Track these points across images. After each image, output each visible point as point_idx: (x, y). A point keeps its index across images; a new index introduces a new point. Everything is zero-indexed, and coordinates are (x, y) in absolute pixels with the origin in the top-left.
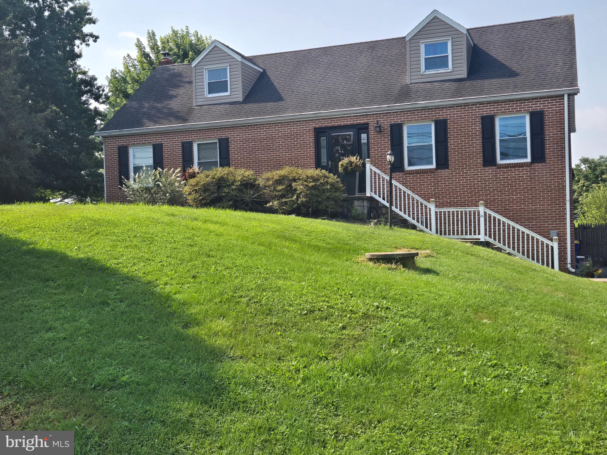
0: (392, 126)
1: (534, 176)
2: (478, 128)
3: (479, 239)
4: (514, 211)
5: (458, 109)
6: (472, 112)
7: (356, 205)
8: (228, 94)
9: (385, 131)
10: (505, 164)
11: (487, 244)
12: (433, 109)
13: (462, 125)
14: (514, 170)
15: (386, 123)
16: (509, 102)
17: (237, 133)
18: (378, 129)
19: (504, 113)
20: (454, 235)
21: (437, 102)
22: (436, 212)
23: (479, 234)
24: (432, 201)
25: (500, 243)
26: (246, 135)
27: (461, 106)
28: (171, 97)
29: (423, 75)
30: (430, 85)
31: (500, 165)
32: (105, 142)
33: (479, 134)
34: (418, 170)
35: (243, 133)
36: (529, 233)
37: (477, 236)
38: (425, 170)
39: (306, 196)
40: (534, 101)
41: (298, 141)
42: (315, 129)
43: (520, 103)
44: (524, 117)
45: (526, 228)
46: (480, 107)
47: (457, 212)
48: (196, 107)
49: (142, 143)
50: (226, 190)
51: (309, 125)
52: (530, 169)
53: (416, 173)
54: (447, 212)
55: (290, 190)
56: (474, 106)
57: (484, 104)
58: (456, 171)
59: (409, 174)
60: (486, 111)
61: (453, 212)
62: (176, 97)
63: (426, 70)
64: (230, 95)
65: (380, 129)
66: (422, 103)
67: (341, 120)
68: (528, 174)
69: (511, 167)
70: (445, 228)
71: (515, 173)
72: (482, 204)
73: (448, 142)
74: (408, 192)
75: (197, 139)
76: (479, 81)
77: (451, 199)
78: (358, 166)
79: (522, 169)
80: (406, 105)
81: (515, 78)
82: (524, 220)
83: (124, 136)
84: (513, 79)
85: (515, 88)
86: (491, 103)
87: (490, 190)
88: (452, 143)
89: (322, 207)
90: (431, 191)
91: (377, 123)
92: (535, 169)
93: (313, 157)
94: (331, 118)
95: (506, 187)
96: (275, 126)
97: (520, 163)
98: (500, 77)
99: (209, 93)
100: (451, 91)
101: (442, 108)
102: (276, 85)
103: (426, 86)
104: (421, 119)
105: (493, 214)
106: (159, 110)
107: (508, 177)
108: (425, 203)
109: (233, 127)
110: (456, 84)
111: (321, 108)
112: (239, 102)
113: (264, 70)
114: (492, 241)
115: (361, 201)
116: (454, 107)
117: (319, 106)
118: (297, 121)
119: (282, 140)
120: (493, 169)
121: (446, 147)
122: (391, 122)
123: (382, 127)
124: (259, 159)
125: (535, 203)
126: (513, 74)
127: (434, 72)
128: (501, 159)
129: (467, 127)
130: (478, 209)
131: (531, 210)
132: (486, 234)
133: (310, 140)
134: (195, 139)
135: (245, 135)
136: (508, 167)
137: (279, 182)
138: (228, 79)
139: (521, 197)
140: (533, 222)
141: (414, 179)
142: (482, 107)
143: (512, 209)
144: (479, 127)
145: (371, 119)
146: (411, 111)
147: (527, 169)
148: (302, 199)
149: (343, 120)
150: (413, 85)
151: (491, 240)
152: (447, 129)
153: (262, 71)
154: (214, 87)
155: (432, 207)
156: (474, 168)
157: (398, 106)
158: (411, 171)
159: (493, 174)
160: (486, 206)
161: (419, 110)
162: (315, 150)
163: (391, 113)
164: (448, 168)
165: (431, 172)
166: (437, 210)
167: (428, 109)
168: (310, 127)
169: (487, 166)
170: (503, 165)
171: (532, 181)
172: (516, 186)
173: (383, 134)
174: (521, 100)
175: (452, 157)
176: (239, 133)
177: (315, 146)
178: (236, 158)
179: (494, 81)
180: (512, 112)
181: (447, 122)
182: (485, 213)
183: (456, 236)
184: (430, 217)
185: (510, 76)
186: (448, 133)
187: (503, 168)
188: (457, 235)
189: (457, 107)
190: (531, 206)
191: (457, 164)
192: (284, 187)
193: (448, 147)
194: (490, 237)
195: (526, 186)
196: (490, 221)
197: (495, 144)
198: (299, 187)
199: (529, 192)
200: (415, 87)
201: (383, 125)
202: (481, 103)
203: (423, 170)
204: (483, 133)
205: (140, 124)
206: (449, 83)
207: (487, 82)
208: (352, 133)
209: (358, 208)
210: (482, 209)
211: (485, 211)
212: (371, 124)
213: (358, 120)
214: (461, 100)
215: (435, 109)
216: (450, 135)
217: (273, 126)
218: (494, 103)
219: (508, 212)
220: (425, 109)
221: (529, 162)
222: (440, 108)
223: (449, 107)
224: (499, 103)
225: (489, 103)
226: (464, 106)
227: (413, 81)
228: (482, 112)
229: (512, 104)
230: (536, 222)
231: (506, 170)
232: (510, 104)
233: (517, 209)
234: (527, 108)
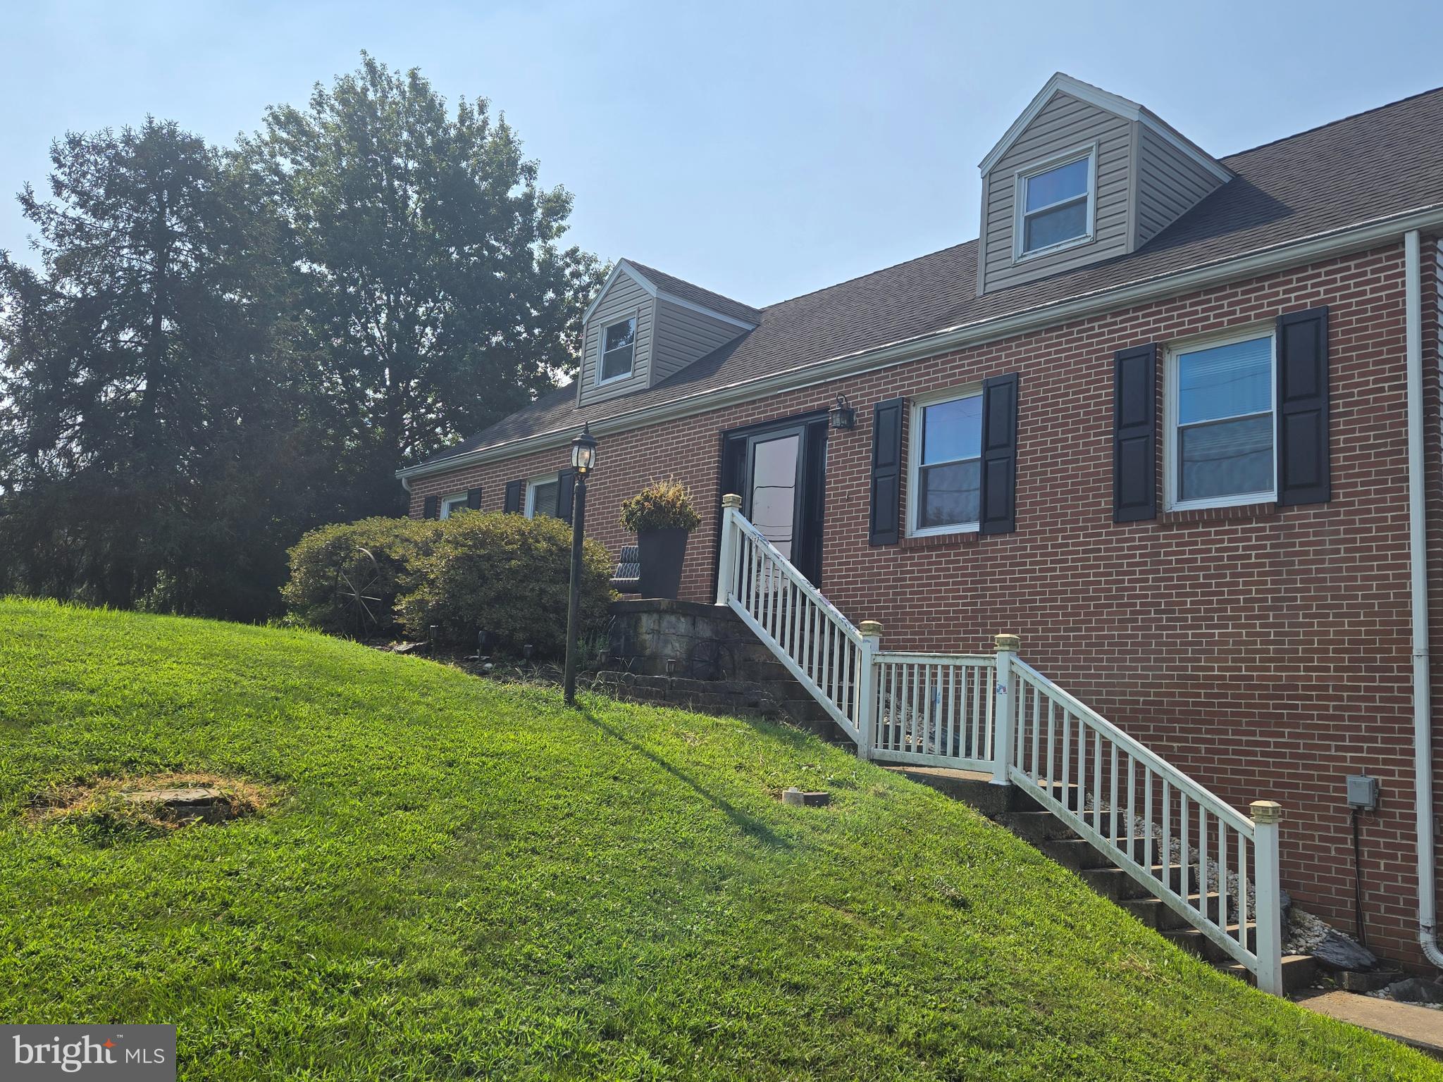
0: (880, 410)
1: (1287, 554)
2: (1106, 395)
4: (1211, 686)
5: (1051, 338)
9: (862, 427)
10: (1190, 513)
12: (981, 346)
13: (1059, 389)
14: (1217, 533)
15: (864, 401)
16: (1207, 292)
18: (838, 419)
19: (1191, 335)
21: (981, 325)
27: (1060, 328)
31: (1173, 515)
33: (1107, 412)
40: (1295, 277)
41: (688, 467)
42: (722, 434)
43: (1244, 292)
44: (1260, 341)
46: (1115, 323)
51: (711, 424)
52: (1272, 529)
53: (928, 548)
56: (1097, 324)
57: (1127, 312)
58: (1036, 540)
59: (912, 550)
60: (1133, 333)
63: (1025, 249)
65: (851, 422)
66: (950, 331)
67: (773, 404)
68: (1264, 547)
71: (1219, 543)
73: (1016, 448)
79: (1244, 531)
82: (1248, 724)
83: (435, 476)
86: (1148, 305)
88: (1027, 450)
91: (840, 404)
94: (754, 402)
95: (1189, 594)
101: (1006, 340)
104: (952, 383)
107: (1195, 560)
116: (1039, 333)
119: (661, 467)
120: (1146, 530)
121: (1011, 463)
122: (880, 399)
123: (858, 416)
125: (1290, 660)
128: (1182, 497)
129: (1074, 394)
131: (1275, 687)
133: (711, 463)
139: (1240, 634)
141: (923, 565)
142: (1122, 322)
143: (1205, 677)
144: (1107, 390)
146: (928, 359)
147: (1263, 529)
151: (1029, 783)
152: (1018, 404)
156: (1086, 528)
157: (891, 346)
159: (1145, 547)
161: (946, 355)
162: (719, 490)
163: (877, 371)
164: (1012, 529)
165: (966, 545)
167: (965, 349)
168: (713, 429)
169: (1128, 522)
170: (1181, 515)
171: (1279, 573)
172: (1222, 593)
173: (859, 434)
174: (1249, 282)
175: (1027, 494)
177: (720, 478)
180: (1215, 331)
181: (1018, 382)
182: (1014, 676)
186: (1018, 418)
187: (1181, 526)
189: (1047, 331)
190: (1276, 669)
191: (1039, 517)
193: (1016, 462)
195: (1258, 592)
199: (1267, 617)
201: (858, 411)
202: (1118, 309)
210: (1002, 661)
213: (807, 403)
215: (987, 344)
216: (1022, 425)
218: (1157, 303)
219: (1193, 686)
220: (963, 351)
221: (1271, 504)
222: (1003, 340)
223: (1027, 335)
224: (1172, 300)
225: (1139, 304)
226: (1068, 325)
228: (1120, 338)
229: (1217, 299)
230: (1291, 735)
231: (1190, 535)
232: (1209, 301)
233: (1223, 678)
234: (1269, 304)
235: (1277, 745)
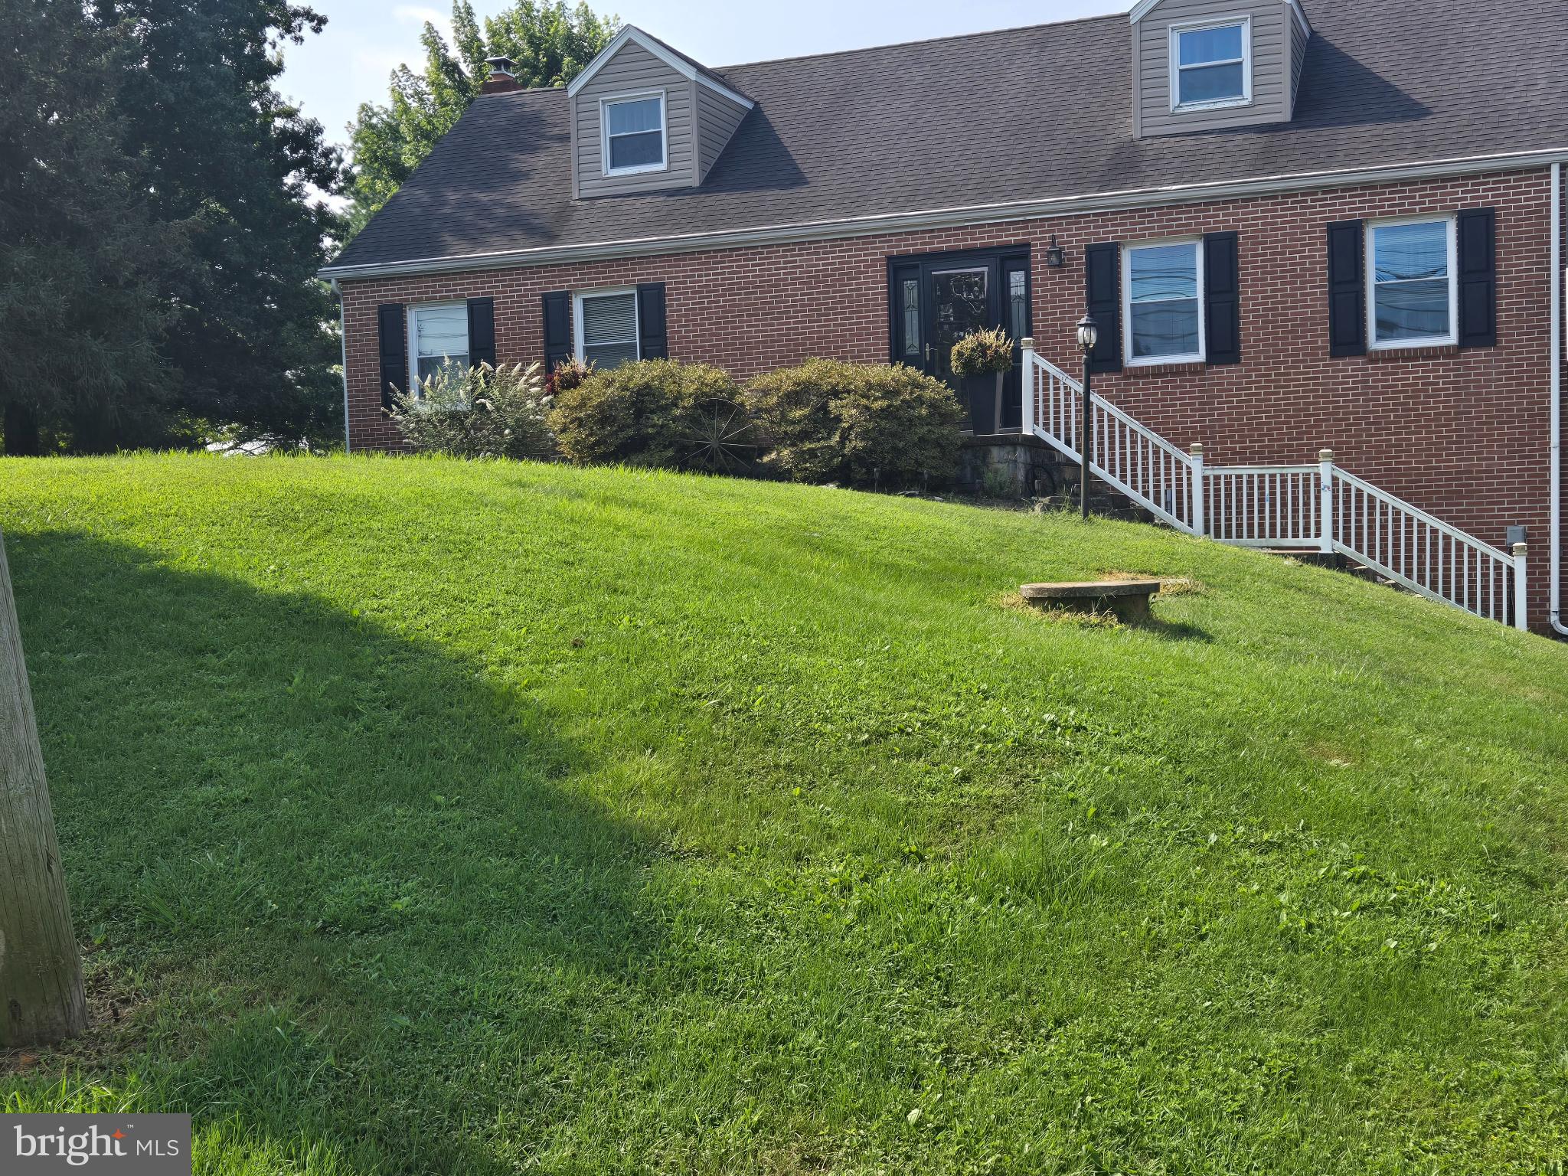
0: (1091, 251)
1: (1465, 382)
2: (1320, 256)
3: (1318, 548)
4: (1411, 475)
5: (1268, 205)
6: (1304, 214)
7: (996, 460)
8: (661, 167)
9: (1072, 265)
10: (1389, 351)
11: (1338, 562)
12: (1199, 204)
13: (1277, 247)
14: (1413, 366)
15: (1076, 242)
16: (1402, 185)
17: (686, 271)
18: (1054, 259)
19: (1389, 215)
20: (1253, 537)
21: (1211, 187)
22: (1206, 478)
23: (1318, 535)
24: (1197, 449)
25: (1374, 558)
26: (709, 275)
27: (1276, 197)
28: (519, 176)
29: (1173, 115)
30: (1193, 143)
31: (1376, 352)
32: (344, 294)
33: (1322, 270)
34: (1159, 367)
35: (701, 270)
36: (1449, 532)
37: (1312, 541)
38: (1178, 365)
39: (864, 435)
40: (1469, 182)
41: (844, 291)
42: (890, 258)
43: (1432, 189)
44: (1443, 225)
45: (1441, 519)
46: (1326, 199)
47: (1261, 476)
48: (579, 203)
49: (441, 297)
50: (657, 420)
51: (872, 248)
52: (1454, 364)
53: (1154, 376)
54: (1234, 477)
55: (824, 420)
56: (1309, 198)
57: (1336, 191)
58: (1260, 370)
59: (1136, 377)
60: (1342, 211)
61: (1251, 476)
62: (525, 175)
63: (1182, 100)
64: (668, 171)
65: (1059, 260)
66: (1172, 189)
67: (958, 235)
68: (1449, 376)
69: (1405, 359)
70: (1228, 519)
71: (1416, 373)
72: (1326, 455)
73: (1238, 294)
74: (1133, 424)
75: (583, 285)
76: (1325, 131)
77: (1245, 442)
78: (1001, 357)
79: (1434, 365)
80: (1130, 194)
81: (1419, 123)
82: (1437, 499)
83: (393, 279)
84: (1415, 123)
85: (1420, 148)
86: (1355, 189)
87: (1349, 419)
88: (1249, 296)
89: (902, 464)
90: (1192, 422)
91: (1053, 244)
92: (1470, 362)
93: (883, 333)
94: (932, 231)
95: (1392, 411)
96: (783, 251)
97: (1428, 349)
98: (1378, 119)
99: (614, 165)
100: (1248, 157)
101: (1224, 202)
102: (786, 141)
103: (1182, 144)
104: (1169, 233)
105: (1356, 483)
106: (484, 211)
107: (1397, 386)
108: (1176, 453)
109: (677, 255)
110: (1262, 139)
111: (905, 204)
112: (690, 188)
113: (757, 104)
114: (1352, 553)
115: (1009, 448)
116: (1256, 199)
117: (900, 199)
118: (842, 239)
119: (803, 289)
120: (1358, 364)
121: (1234, 307)
122: (1090, 240)
123: (1065, 254)
124: (743, 338)
125: (1467, 454)
126: (1414, 111)
127: (1205, 107)
128: (1379, 337)
129: (1290, 253)
130: (1316, 470)
131: (1457, 473)
132: (1335, 536)
133: (877, 288)
134: (577, 286)
135: (706, 275)
136: (1396, 360)
137: (795, 398)
138: (663, 129)
139: (1431, 438)
140: (1461, 504)
141: (1149, 389)
142: (1331, 199)
143: (1405, 469)
144: (1320, 253)
145: (1036, 233)
146: (1143, 210)
147: (1448, 364)
148: (856, 443)
149: (963, 234)
150: (1149, 141)
151: (1350, 552)
152: (1238, 257)
153: (749, 105)
154: (626, 151)
155: (1195, 463)
156: (1306, 361)
157: (1108, 196)
158: (1141, 368)
159: (1357, 376)
160: (1337, 462)
161: (1162, 208)
162: (889, 315)
163: (1088, 215)
164: (1237, 361)
165: (1192, 373)
166: (1208, 473)
167: (1187, 206)
168: (876, 254)
169: (1342, 356)
170: (1383, 352)
171: (1460, 395)
172: (1418, 409)
173: (1068, 271)
174: (1436, 181)
175: (1249, 331)
176: (692, 271)
177: (889, 304)
178: (685, 337)
179: (1365, 130)
180: (1408, 214)
181: (1237, 239)
182: (1335, 479)
183: (1256, 541)
184: (1189, 491)
185: (1405, 117)
186: (1238, 269)
187: (1385, 361)
188: (1260, 537)
189: (1263, 198)
190: (1457, 460)
191: (1261, 352)
192: (807, 411)
193: (1238, 306)
194: (1347, 542)
195: (1444, 408)
196: (1347, 502)
197: (1364, 296)
198: (847, 411)
199: (1451, 425)
200: (1155, 146)
201: (1068, 248)
202: (1327, 189)
203: (1171, 366)
204: (1332, 268)
205: (435, 248)
206: (1244, 136)
207: (1343, 133)
208: (985, 269)
209: (1000, 466)
210: (1325, 470)
211: (1336, 473)
212: (1036, 245)
213: (1001, 237)
214: (1273, 181)
215: (1205, 204)
216: (1243, 275)
217: (778, 251)
218: (1362, 188)
219: (1396, 476)
220: (1180, 206)
221: (1453, 346)
222: (1218, 203)
223: (1243, 200)
224: (1375, 187)
225: (1348, 188)
226: (1283, 197)
227: (1148, 132)
228: (1330, 212)
229: (1411, 191)
230: (1468, 504)
231: (1392, 367)
232: (1404, 191)
233: (1419, 468)
234: (1451, 200)
235: (1458, 511)
